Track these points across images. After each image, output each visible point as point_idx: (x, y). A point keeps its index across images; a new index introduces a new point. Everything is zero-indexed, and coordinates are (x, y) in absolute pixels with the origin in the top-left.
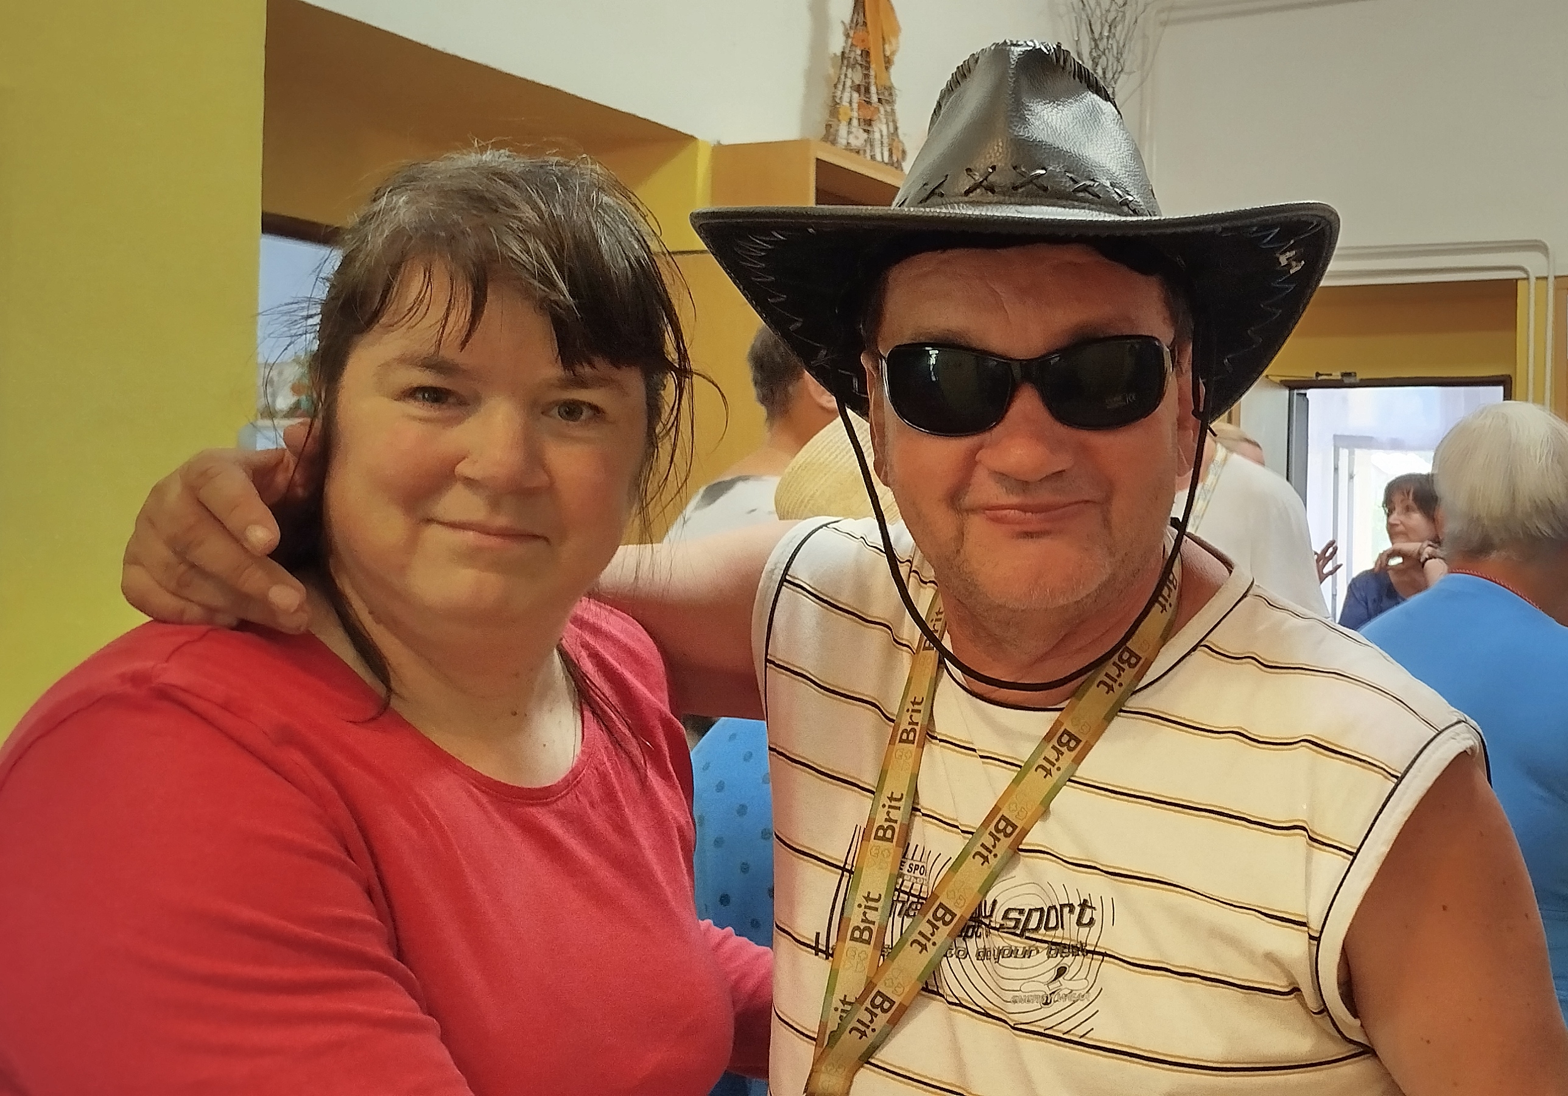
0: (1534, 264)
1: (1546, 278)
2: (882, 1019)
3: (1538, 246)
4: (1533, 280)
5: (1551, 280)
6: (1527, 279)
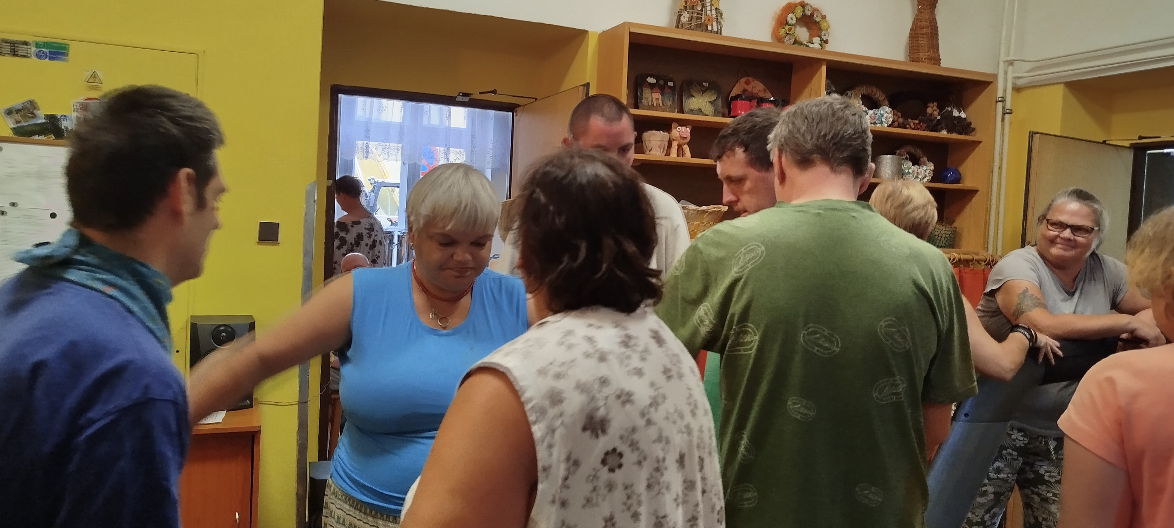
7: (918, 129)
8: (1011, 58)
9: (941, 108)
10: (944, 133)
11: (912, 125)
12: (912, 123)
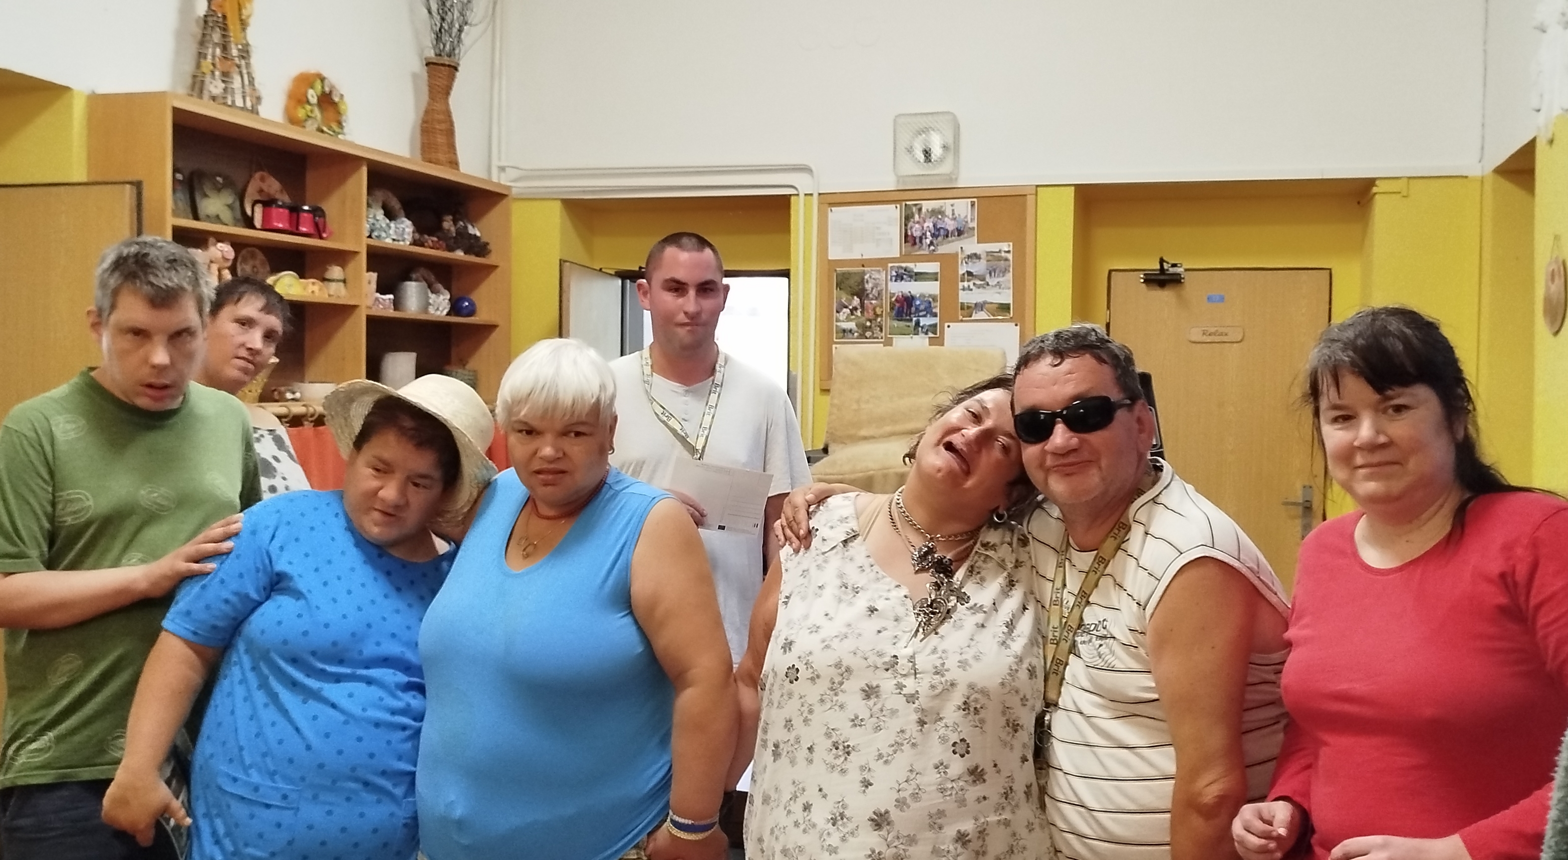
0: (802, 183)
1: (811, 195)
2: (1061, 667)
3: (806, 169)
4: (802, 196)
5: (816, 195)
6: (798, 195)
7: (438, 249)
8: (503, 164)
9: (455, 222)
10: (459, 254)
11: (430, 242)
12: (431, 240)
